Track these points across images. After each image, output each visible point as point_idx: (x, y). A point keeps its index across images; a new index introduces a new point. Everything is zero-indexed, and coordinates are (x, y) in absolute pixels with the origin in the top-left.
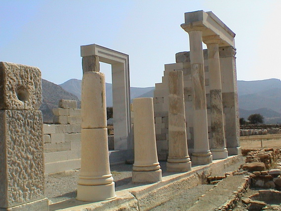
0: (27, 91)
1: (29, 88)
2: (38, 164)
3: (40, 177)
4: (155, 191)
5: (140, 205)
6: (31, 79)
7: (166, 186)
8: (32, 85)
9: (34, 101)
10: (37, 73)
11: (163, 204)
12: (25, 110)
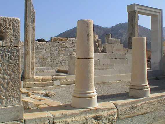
0: (6, 34)
1: (7, 32)
2: (15, 82)
3: (17, 91)
4: (139, 104)
5: (120, 113)
6: (10, 25)
7: (152, 101)
8: (11, 29)
9: (12, 40)
10: (15, 22)
11: (145, 113)
12: (2, 46)
